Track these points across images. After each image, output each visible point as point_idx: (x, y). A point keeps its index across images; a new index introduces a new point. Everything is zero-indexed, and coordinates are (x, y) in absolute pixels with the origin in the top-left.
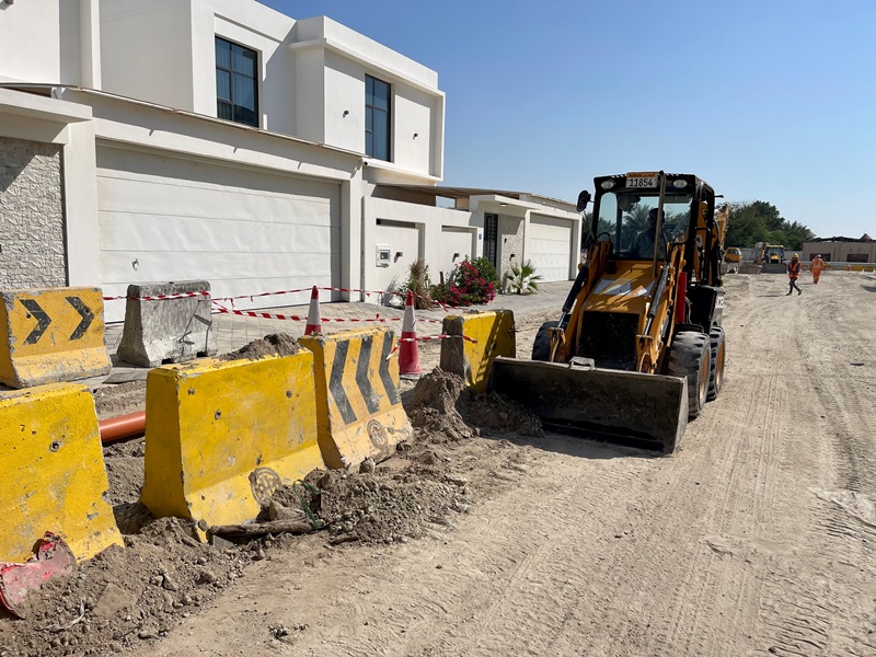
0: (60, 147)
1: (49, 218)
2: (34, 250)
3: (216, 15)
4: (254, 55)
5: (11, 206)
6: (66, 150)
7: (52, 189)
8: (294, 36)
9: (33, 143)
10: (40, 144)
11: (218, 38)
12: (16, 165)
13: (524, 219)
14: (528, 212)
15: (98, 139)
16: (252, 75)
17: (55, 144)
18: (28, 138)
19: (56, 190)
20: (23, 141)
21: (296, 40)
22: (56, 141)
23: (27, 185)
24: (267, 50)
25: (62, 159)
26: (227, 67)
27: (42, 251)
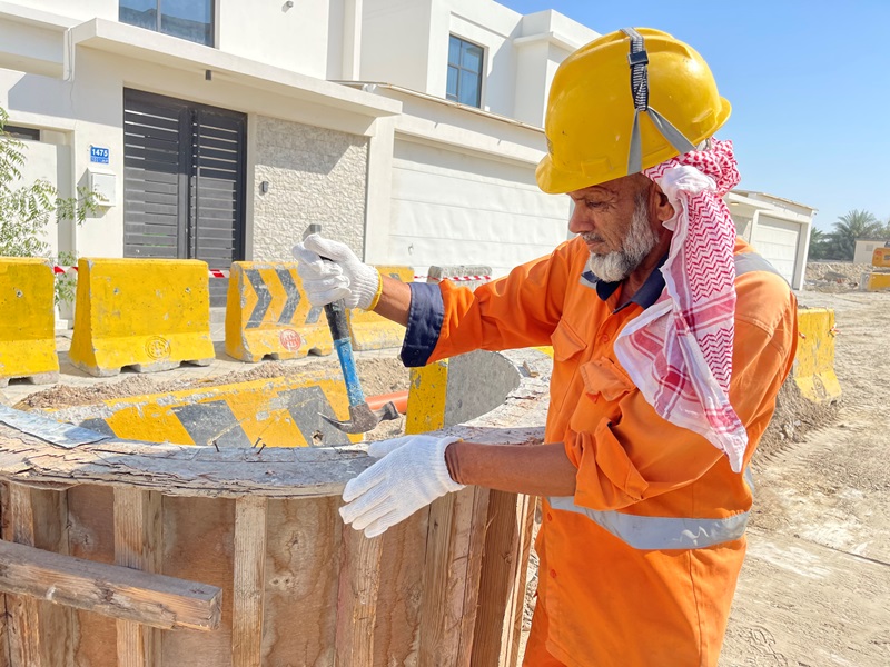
0: (368, 139)
1: (355, 203)
2: (343, 231)
3: (452, 13)
4: (480, 51)
5: (329, 191)
6: (372, 141)
7: (359, 177)
8: (519, 32)
9: (349, 134)
10: (354, 136)
11: (452, 36)
12: (335, 154)
13: (751, 219)
14: (757, 212)
15: (397, 133)
16: (477, 71)
17: (364, 137)
18: (345, 130)
19: (361, 178)
20: (342, 133)
21: (520, 35)
22: (367, 133)
23: (341, 172)
24: (493, 46)
25: (368, 150)
26: (456, 64)
27: (348, 233)
